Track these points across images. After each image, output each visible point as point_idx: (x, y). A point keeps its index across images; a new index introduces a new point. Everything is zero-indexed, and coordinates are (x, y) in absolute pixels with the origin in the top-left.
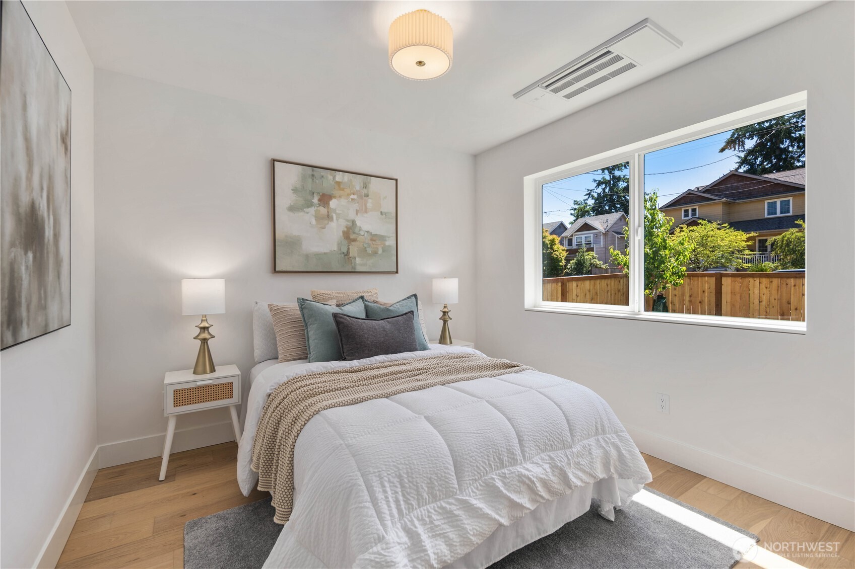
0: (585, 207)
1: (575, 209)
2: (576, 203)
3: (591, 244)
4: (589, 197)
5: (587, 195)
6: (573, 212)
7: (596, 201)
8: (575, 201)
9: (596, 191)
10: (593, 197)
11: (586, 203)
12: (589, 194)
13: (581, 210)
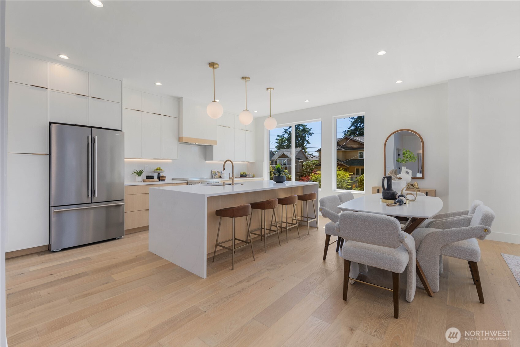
0: (283, 139)
1: (278, 140)
2: (279, 136)
3: (286, 165)
4: (285, 134)
5: (284, 132)
6: (277, 141)
7: (288, 136)
8: (278, 135)
9: (289, 130)
10: (287, 133)
11: (284, 137)
12: (285, 132)
13: (281, 141)
